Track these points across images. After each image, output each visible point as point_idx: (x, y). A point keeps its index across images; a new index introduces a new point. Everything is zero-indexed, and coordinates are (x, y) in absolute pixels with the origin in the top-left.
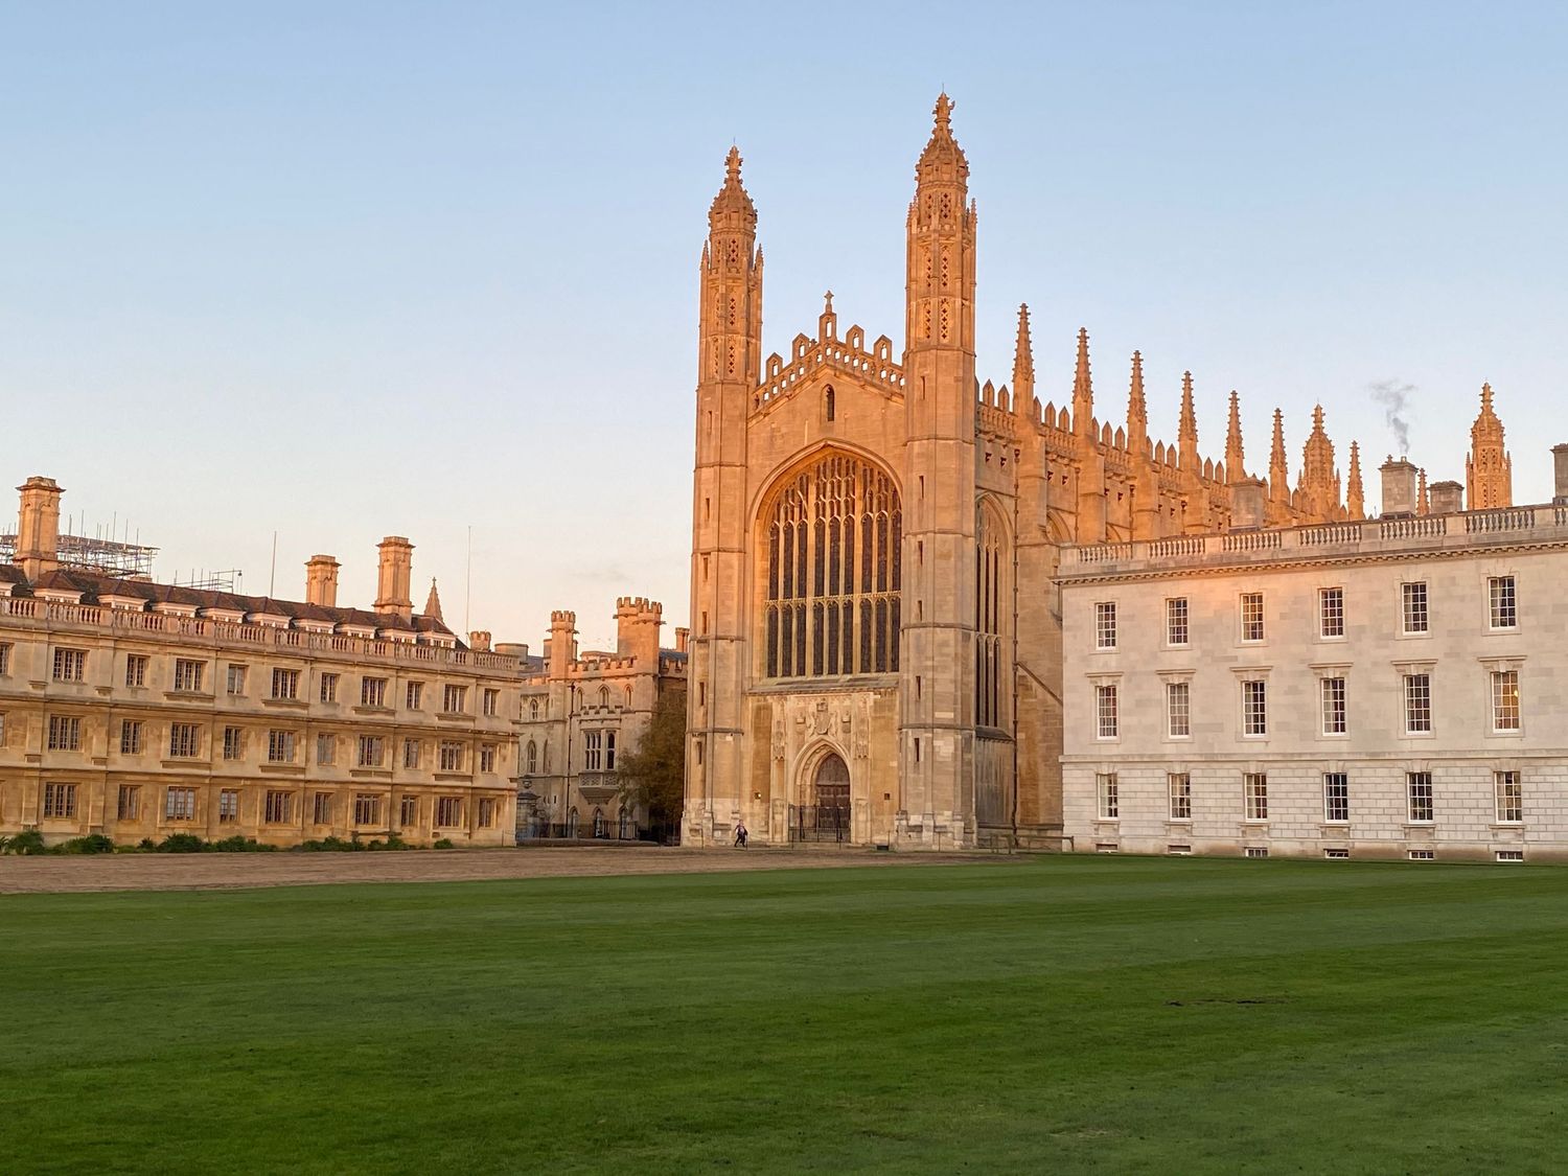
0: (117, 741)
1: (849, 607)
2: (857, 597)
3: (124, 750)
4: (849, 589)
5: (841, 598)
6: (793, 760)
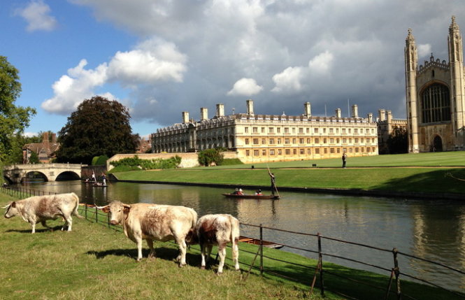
1: (439, 110)
2: (441, 108)
3: (324, 143)
4: (439, 106)
5: (438, 108)
6: (429, 137)
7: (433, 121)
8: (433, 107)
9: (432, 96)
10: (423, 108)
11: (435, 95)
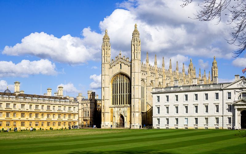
0: (29, 116)
1: (124, 95)
3: (30, 117)
4: (124, 93)
6: (116, 116)
7: (120, 104)
8: (120, 93)
9: (120, 84)
10: (113, 93)
11: (122, 84)
